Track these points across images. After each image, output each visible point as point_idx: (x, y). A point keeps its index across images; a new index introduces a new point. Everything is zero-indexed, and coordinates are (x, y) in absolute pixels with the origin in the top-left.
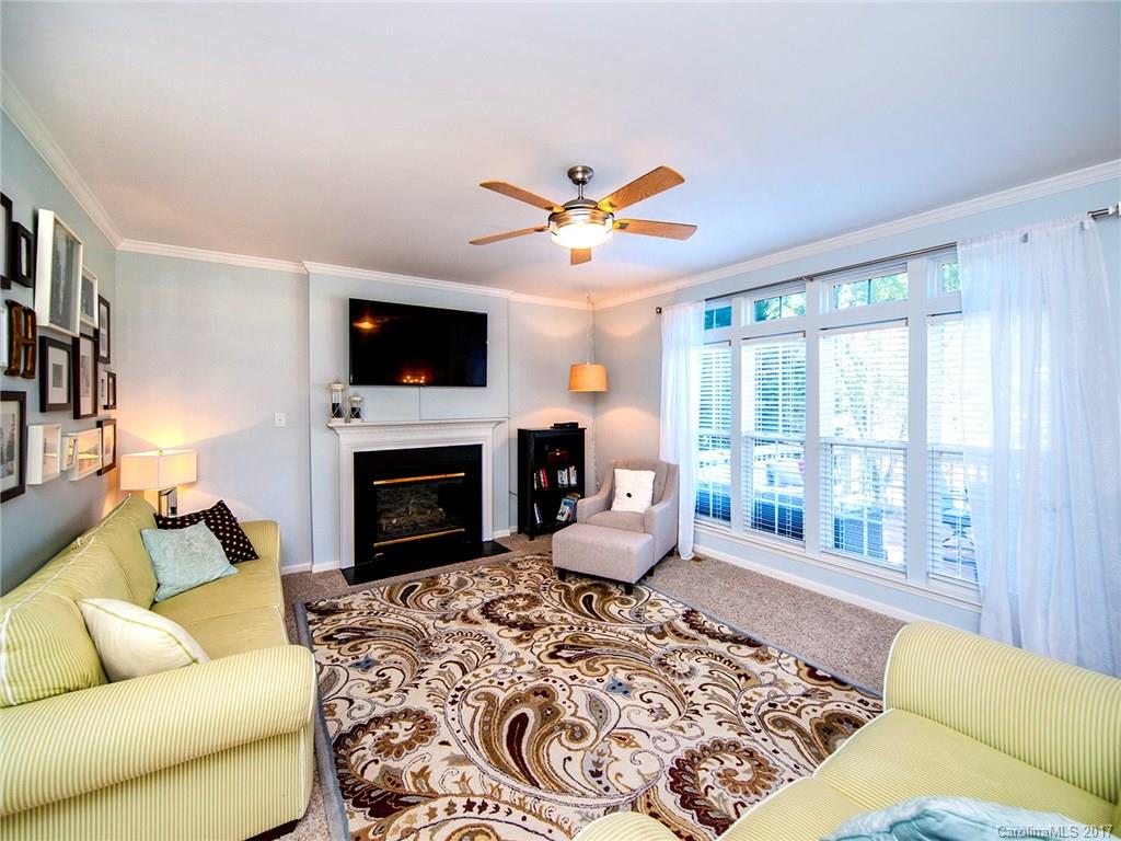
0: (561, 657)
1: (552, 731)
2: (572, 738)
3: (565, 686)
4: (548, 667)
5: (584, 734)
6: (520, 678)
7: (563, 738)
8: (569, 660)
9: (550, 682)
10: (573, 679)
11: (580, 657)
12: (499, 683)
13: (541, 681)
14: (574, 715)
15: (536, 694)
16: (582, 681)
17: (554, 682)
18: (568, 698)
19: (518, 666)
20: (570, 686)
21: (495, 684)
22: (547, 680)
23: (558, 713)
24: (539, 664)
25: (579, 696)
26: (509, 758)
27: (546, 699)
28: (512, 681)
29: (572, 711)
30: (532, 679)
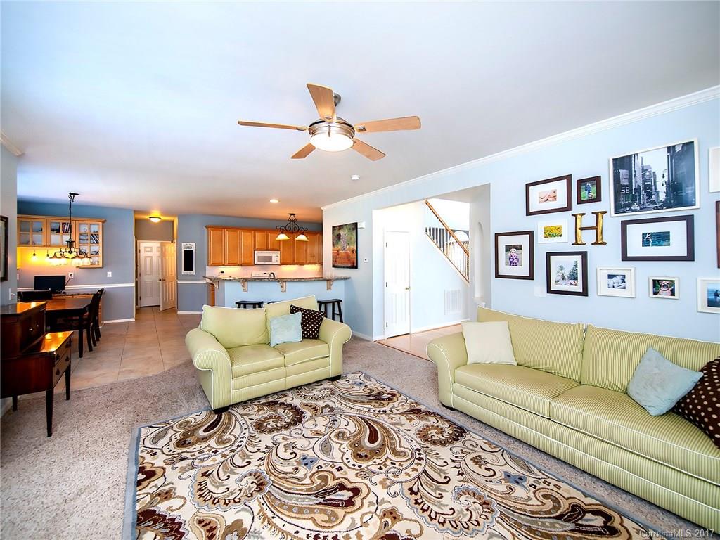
0: (349, 490)
1: (355, 436)
2: (344, 433)
3: (346, 461)
4: (360, 480)
5: (337, 436)
6: (380, 468)
7: (348, 433)
8: (341, 487)
9: (357, 465)
10: (340, 467)
11: (331, 491)
12: (394, 464)
13: (364, 465)
14: (342, 444)
15: (366, 456)
16: (333, 466)
17: (354, 465)
18: (344, 453)
19: (384, 479)
20: (343, 462)
21: (397, 464)
22: (360, 466)
23: (351, 446)
24: (367, 481)
25: (337, 455)
26: (376, 427)
27: (359, 453)
28: (386, 466)
29: (343, 446)
30: (371, 468)
